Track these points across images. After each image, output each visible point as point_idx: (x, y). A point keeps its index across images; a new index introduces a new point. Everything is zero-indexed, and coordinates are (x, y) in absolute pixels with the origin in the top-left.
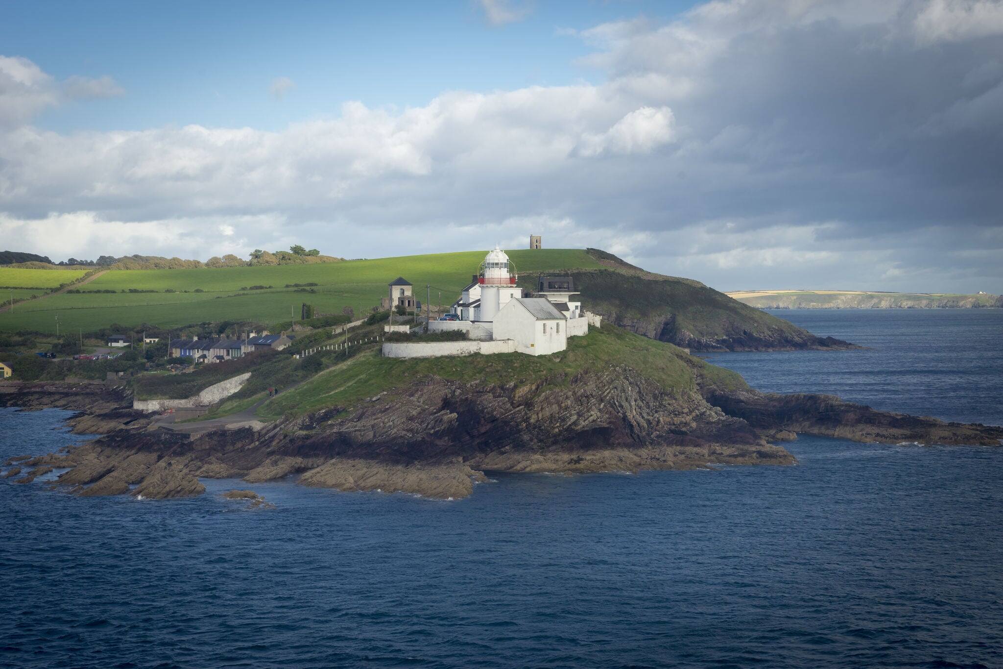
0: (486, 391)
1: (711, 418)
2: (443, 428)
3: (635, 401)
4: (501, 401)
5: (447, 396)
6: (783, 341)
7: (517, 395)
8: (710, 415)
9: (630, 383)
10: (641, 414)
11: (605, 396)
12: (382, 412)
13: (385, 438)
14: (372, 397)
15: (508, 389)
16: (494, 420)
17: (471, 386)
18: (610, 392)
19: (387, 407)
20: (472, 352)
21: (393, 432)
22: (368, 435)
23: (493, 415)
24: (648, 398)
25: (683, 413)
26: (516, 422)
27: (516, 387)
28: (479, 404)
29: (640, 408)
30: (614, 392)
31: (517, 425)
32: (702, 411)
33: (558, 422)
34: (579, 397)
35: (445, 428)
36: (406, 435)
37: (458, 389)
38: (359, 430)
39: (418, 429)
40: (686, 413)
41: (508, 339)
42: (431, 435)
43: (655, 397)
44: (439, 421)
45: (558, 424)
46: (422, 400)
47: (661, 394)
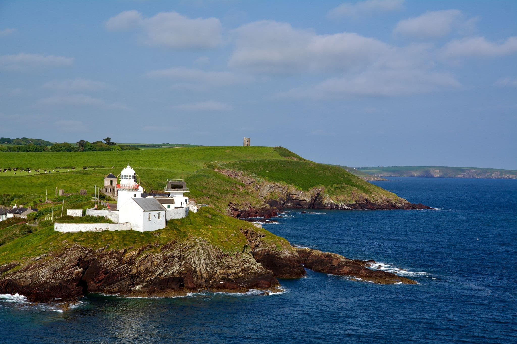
0: (107, 254)
1: (253, 270)
2: (73, 277)
3: (205, 260)
4: (113, 261)
5: (82, 257)
6: (390, 206)
7: (126, 257)
8: (253, 268)
9: (203, 249)
10: (206, 268)
11: (186, 257)
12: (39, 267)
13: (38, 283)
14: (35, 257)
15: (120, 253)
16: (106, 272)
17: (99, 251)
18: (189, 254)
19: (43, 264)
20: (104, 230)
21: (43, 280)
22: (28, 281)
23: (107, 270)
24: (213, 258)
25: (235, 267)
26: (121, 274)
27: (125, 252)
28: (100, 262)
29: (207, 264)
30: (192, 254)
31: (121, 276)
32: (249, 265)
33: (150, 273)
34: (167, 258)
35: (74, 278)
36: (51, 282)
37: (90, 253)
38: (22, 278)
39: (59, 277)
40: (238, 267)
41: (127, 222)
42: (66, 282)
43: (218, 258)
44: (71, 273)
45: (150, 275)
46: (66, 260)
47: (222, 256)
